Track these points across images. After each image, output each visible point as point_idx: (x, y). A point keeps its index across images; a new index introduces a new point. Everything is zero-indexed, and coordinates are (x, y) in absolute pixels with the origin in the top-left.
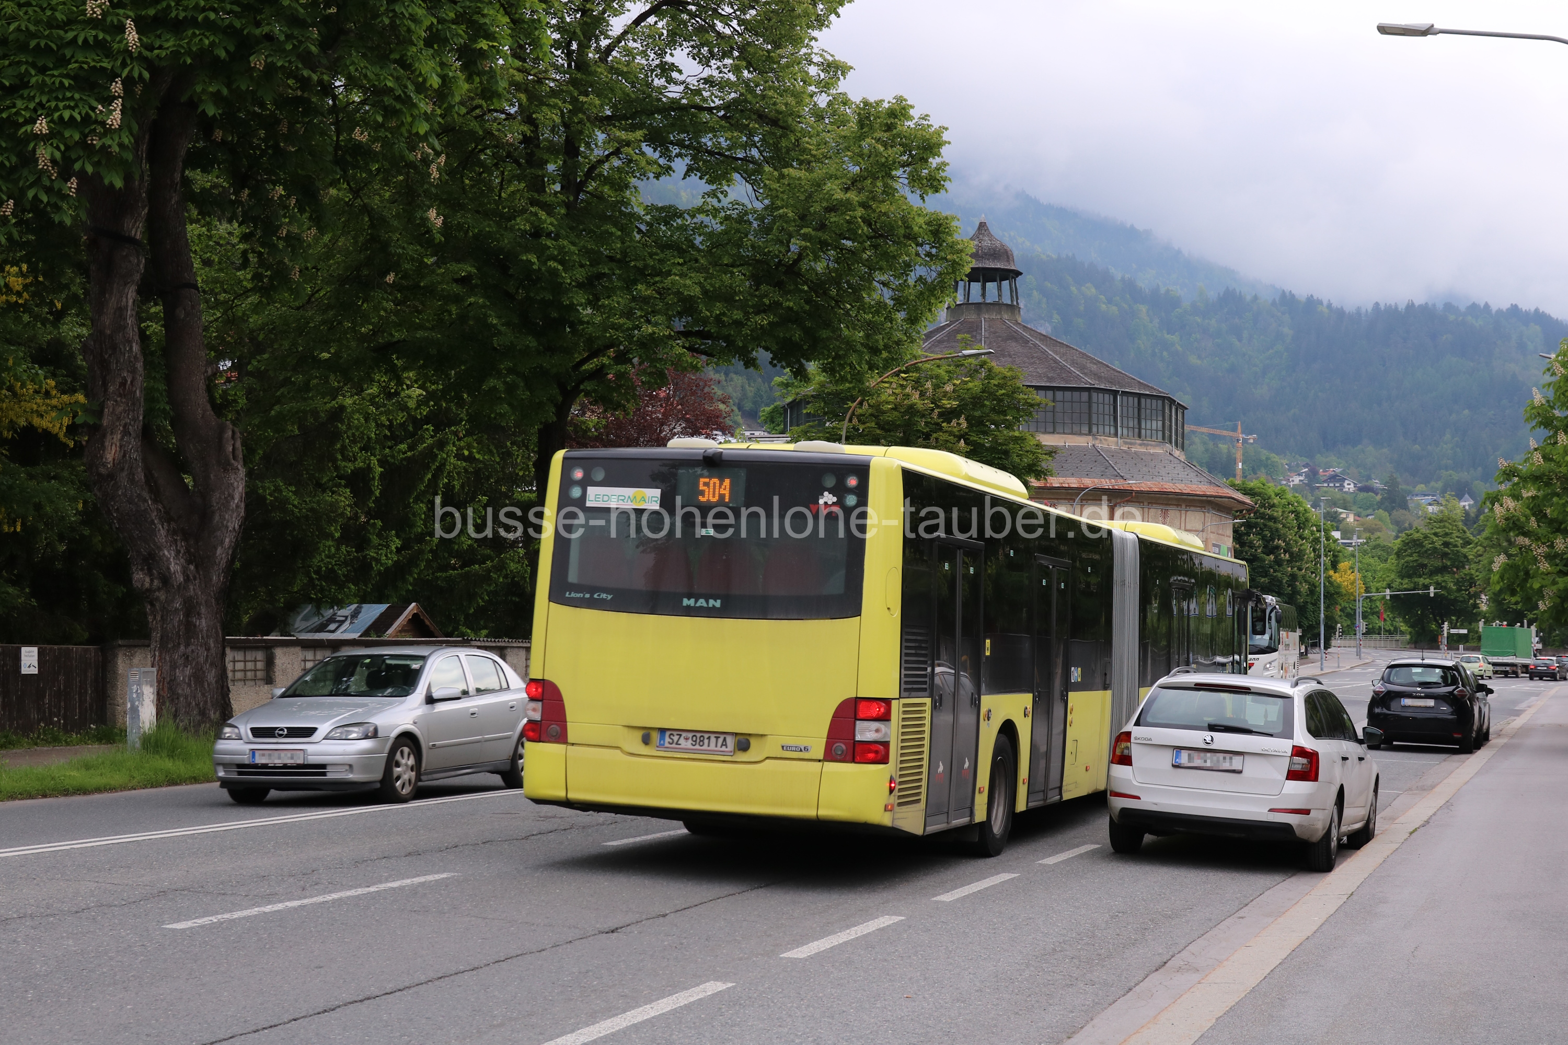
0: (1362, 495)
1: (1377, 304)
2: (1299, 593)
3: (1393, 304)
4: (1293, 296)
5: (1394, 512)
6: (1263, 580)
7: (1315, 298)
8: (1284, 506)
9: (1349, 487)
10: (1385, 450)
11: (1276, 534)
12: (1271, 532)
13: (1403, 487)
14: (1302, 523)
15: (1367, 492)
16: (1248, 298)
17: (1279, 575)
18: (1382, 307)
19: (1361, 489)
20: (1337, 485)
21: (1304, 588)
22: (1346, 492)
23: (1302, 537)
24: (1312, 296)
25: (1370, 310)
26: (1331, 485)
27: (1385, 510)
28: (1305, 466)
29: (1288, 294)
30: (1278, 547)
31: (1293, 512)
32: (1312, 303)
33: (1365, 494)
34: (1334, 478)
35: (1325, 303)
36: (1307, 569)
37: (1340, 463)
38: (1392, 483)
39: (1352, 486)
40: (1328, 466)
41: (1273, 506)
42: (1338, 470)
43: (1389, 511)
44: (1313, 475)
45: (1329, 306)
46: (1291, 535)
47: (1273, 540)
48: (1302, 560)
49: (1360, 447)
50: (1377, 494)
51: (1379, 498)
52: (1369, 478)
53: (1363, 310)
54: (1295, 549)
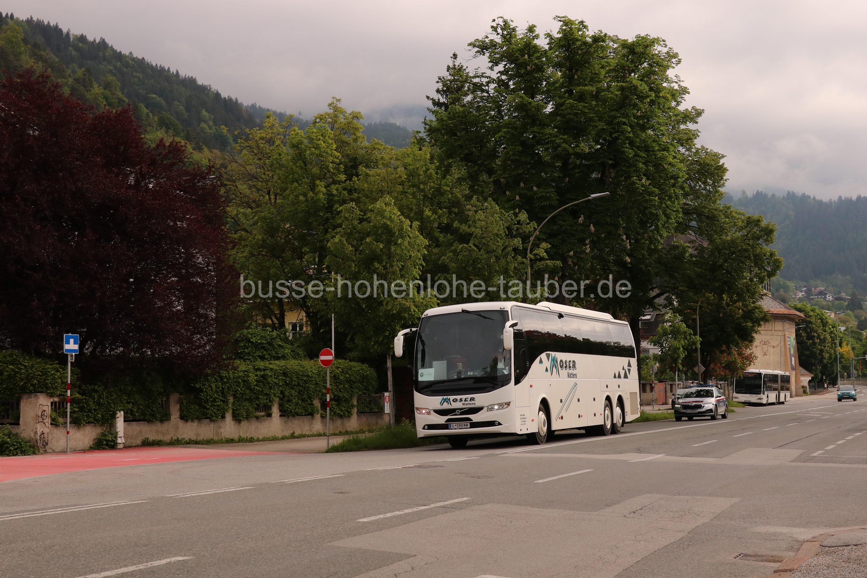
0: (837, 302)
1: (840, 197)
2: (825, 358)
3: (849, 197)
4: (794, 194)
5: (856, 311)
6: (807, 352)
7: (806, 194)
8: (816, 316)
9: (829, 298)
10: (848, 277)
11: (812, 330)
12: (810, 329)
13: (859, 297)
14: (824, 323)
15: (840, 300)
16: (770, 196)
17: (815, 350)
18: (843, 198)
19: (836, 299)
20: (823, 297)
21: (827, 356)
22: (828, 301)
23: (825, 331)
24: (804, 194)
25: (836, 200)
26: (820, 297)
27: (850, 310)
28: (804, 287)
29: (791, 193)
30: (814, 336)
31: (819, 319)
32: (804, 198)
33: (839, 302)
34: (821, 293)
35: (812, 197)
36: (828, 346)
37: (823, 285)
38: (853, 295)
39: (831, 297)
40: (816, 287)
41: (811, 316)
42: (822, 289)
43: (852, 310)
44: (809, 292)
45: (814, 198)
46: (820, 331)
47: (811, 333)
48: (826, 342)
49: (834, 275)
50: (845, 302)
51: (846, 303)
52: (840, 292)
53: (833, 200)
54: (822, 337)
